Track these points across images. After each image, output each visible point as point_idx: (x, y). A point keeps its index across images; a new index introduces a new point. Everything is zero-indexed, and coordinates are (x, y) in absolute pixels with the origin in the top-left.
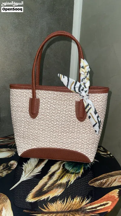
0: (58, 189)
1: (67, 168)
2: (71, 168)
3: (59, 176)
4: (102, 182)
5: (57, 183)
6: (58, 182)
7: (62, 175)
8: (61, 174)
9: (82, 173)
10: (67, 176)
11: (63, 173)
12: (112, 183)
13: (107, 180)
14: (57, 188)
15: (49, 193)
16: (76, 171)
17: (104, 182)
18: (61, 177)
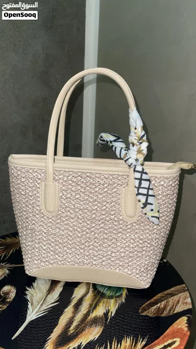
0: (92, 329)
3: (91, 305)
4: (159, 307)
6: (90, 316)
8: (93, 301)
9: (126, 295)
10: (104, 303)
12: (174, 307)
13: (167, 302)
16: (116, 294)
17: (162, 306)
18: (93, 306)
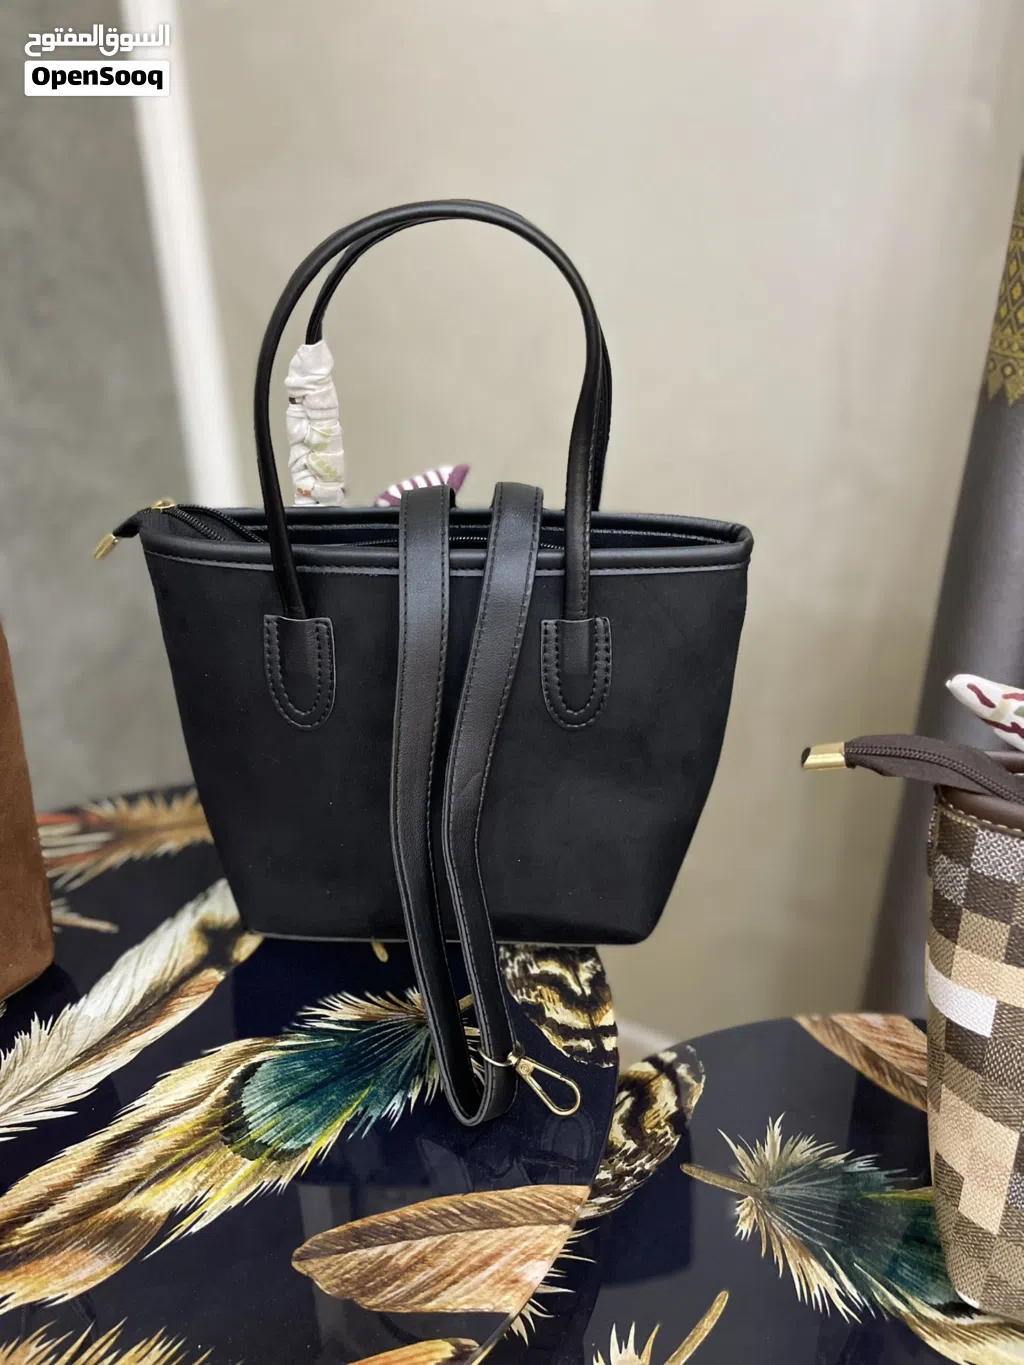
0: (91, 1254)
1: (253, 1102)
2: (275, 1104)
3: (160, 1159)
4: (390, 1257)
5: (111, 1211)
6: (120, 1205)
7: (185, 1151)
8: (182, 1145)
9: (316, 1160)
10: (209, 1166)
11: (203, 1133)
12: (450, 1279)
13: (436, 1249)
14: (86, 1249)
15: (23, 1269)
16: (286, 1139)
17: (402, 1262)
18: (167, 1165)
